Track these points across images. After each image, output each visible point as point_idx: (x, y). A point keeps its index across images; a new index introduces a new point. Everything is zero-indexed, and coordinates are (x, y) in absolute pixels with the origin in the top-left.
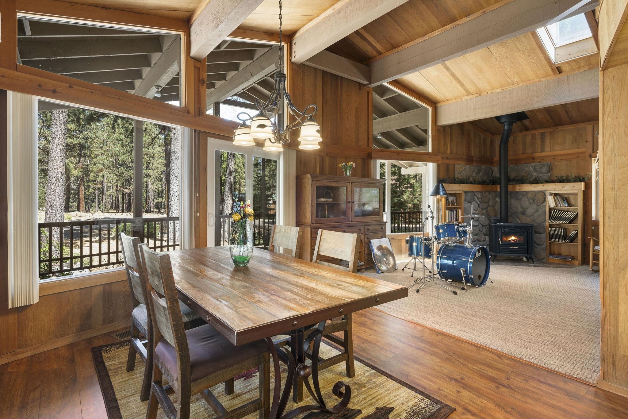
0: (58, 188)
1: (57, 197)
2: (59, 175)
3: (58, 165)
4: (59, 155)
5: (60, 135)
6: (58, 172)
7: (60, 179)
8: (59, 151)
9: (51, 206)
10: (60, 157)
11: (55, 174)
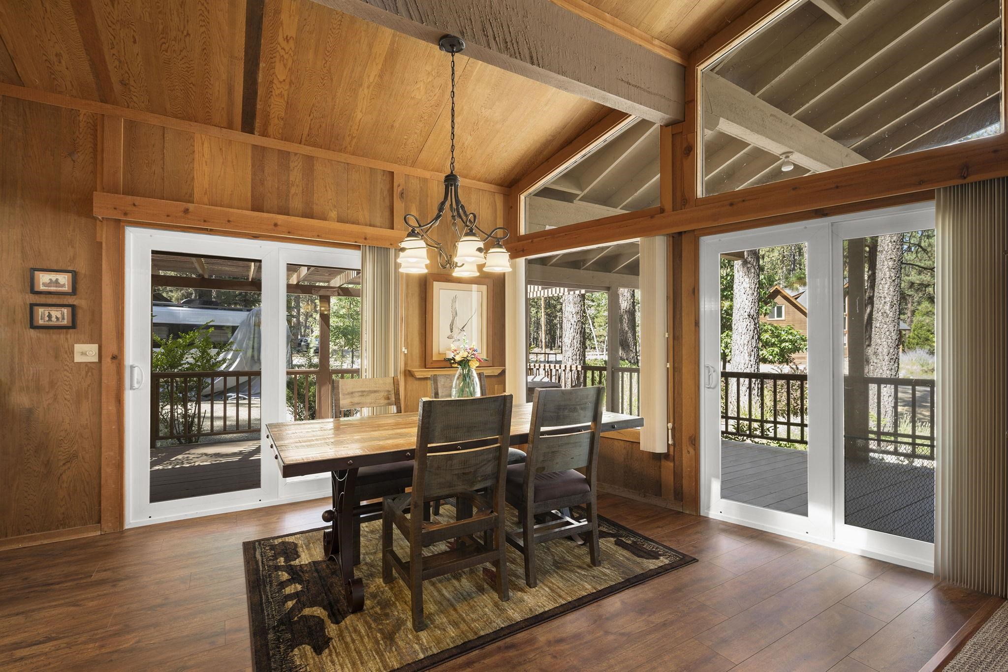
0: (885, 326)
1: (884, 340)
2: (887, 307)
3: (886, 292)
4: (888, 276)
5: (888, 245)
6: (885, 303)
7: (888, 312)
8: (887, 269)
9: (875, 353)
10: (888, 279)
11: (881, 306)
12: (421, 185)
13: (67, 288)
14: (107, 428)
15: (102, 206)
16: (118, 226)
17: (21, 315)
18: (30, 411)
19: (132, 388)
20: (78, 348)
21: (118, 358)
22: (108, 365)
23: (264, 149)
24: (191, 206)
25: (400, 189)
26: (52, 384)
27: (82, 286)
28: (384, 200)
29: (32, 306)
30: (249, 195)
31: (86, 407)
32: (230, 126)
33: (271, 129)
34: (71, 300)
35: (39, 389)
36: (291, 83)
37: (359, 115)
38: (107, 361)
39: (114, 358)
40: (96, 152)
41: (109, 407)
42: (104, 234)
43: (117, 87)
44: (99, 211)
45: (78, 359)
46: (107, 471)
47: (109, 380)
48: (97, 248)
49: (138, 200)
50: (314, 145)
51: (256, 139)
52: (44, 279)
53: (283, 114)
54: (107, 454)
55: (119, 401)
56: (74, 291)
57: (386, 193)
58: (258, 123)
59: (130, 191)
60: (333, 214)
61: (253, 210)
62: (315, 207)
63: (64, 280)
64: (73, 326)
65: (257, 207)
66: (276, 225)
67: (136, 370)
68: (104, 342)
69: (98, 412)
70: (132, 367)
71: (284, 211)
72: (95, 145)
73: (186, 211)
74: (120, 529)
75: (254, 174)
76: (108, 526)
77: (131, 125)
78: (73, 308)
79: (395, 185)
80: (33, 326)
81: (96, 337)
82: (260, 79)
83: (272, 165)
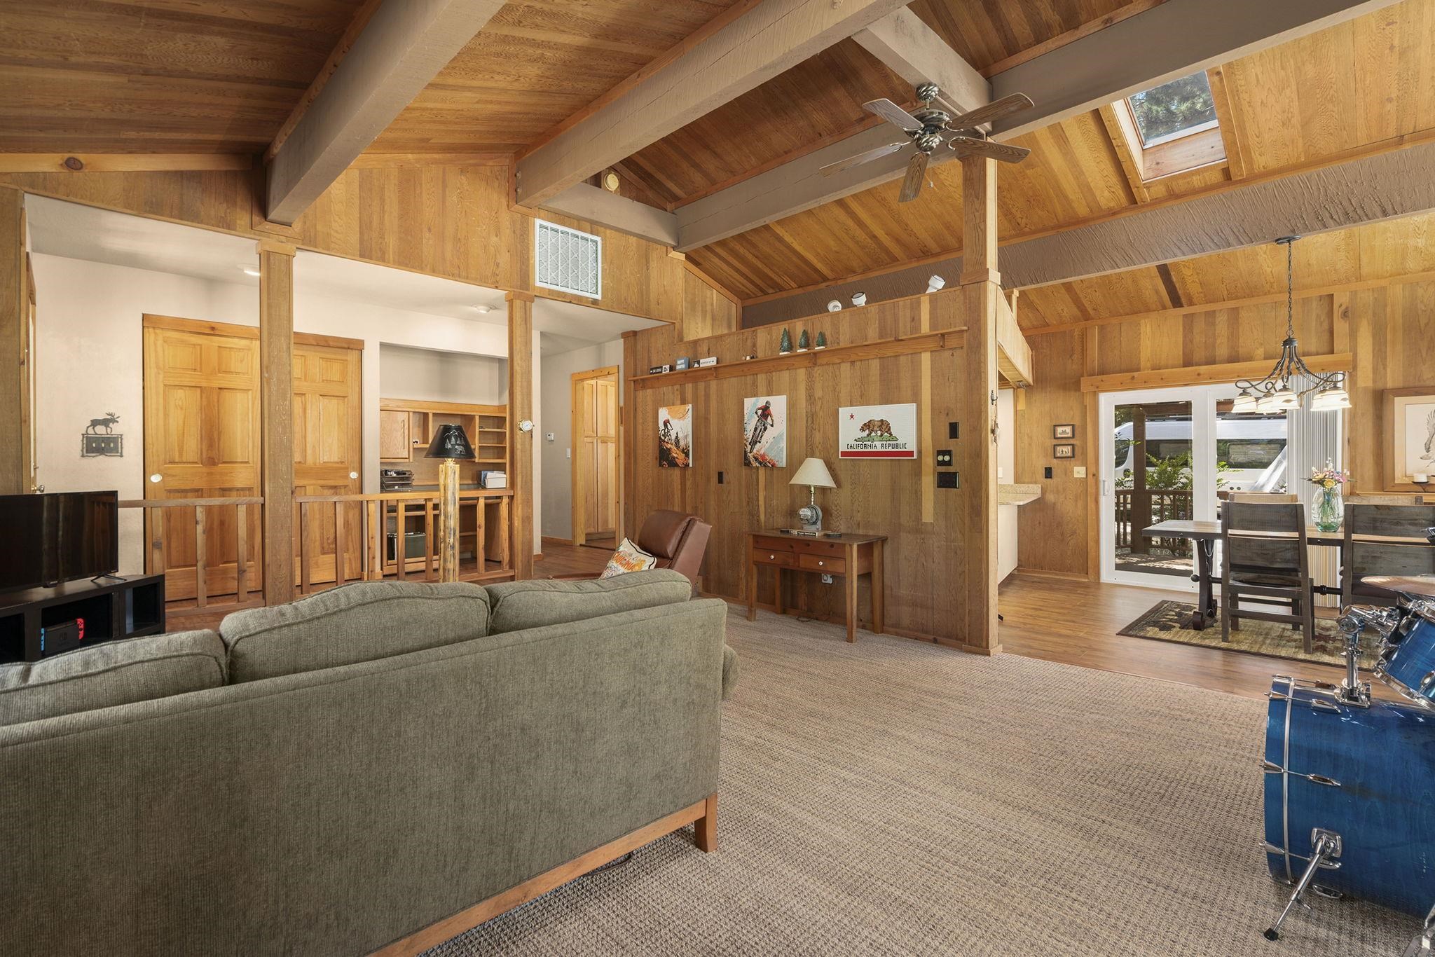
12: (1376, 296)
13: (1070, 435)
14: (1091, 518)
15: (1085, 383)
16: (1095, 395)
17: (1050, 451)
18: (1054, 504)
19: (1104, 494)
20: (1076, 469)
21: (1096, 476)
22: (1091, 480)
23: (1192, 315)
24: (1136, 374)
25: (1344, 307)
26: (1064, 490)
27: (1077, 432)
28: (1321, 324)
29: (1055, 446)
30: (1181, 353)
31: (1080, 504)
32: (1164, 308)
33: (1195, 300)
34: (1072, 441)
35: (1058, 492)
36: (1198, 274)
37: (1269, 270)
38: (1090, 476)
39: (1094, 475)
40: (1083, 351)
41: (1091, 505)
42: (1088, 401)
43: (1091, 312)
44: (1084, 388)
45: (1076, 475)
46: (1091, 544)
47: (1091, 490)
48: (1084, 409)
49: (1104, 377)
50: (1237, 298)
51: (1186, 310)
52: (1060, 430)
53: (1201, 290)
54: (1091, 534)
55: (1097, 502)
56: (1073, 436)
57: (1323, 317)
58: (1184, 301)
59: (1102, 372)
60: (1260, 352)
61: (1185, 366)
62: (1240, 349)
63: (1068, 429)
64: (1073, 456)
65: (1187, 363)
66: (1199, 375)
67: (1106, 483)
68: (1088, 466)
69: (1086, 507)
70: (1104, 481)
71: (1212, 362)
72: (1083, 347)
73: (1133, 378)
74: (1097, 583)
75: (1185, 337)
76: (1092, 577)
77: (1102, 328)
78: (1073, 445)
79: (1336, 306)
80: (1055, 457)
81: (1084, 463)
82: (1174, 279)
83: (1199, 326)
